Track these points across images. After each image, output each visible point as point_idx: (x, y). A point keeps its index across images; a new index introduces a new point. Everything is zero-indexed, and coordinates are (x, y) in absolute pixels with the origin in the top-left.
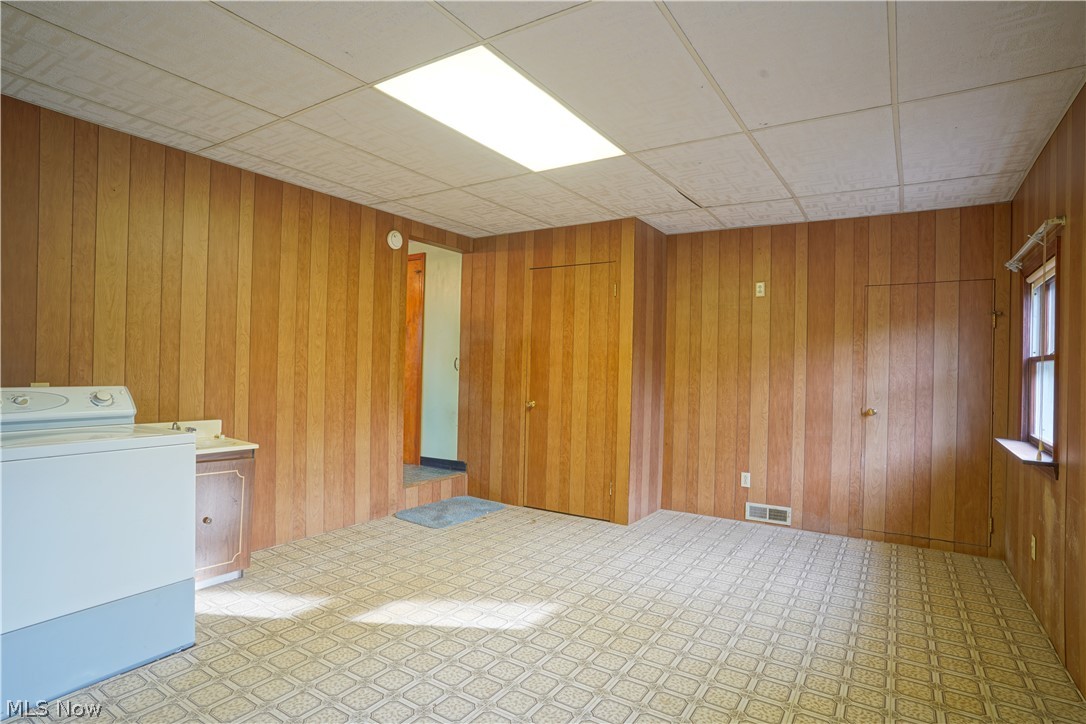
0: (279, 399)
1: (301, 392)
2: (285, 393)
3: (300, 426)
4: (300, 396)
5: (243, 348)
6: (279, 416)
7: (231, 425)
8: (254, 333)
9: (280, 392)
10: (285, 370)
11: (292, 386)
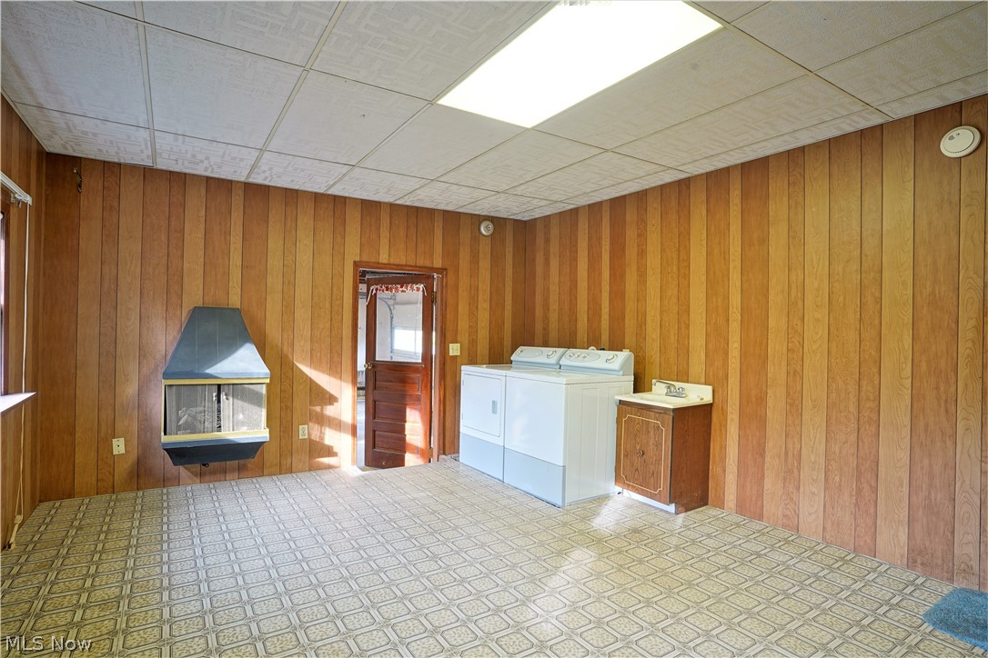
0: (769, 375)
1: (795, 371)
2: (777, 369)
3: (794, 406)
4: (794, 374)
5: (735, 326)
6: (770, 393)
7: (725, 393)
8: (745, 310)
9: (771, 368)
10: (776, 346)
11: (784, 363)
